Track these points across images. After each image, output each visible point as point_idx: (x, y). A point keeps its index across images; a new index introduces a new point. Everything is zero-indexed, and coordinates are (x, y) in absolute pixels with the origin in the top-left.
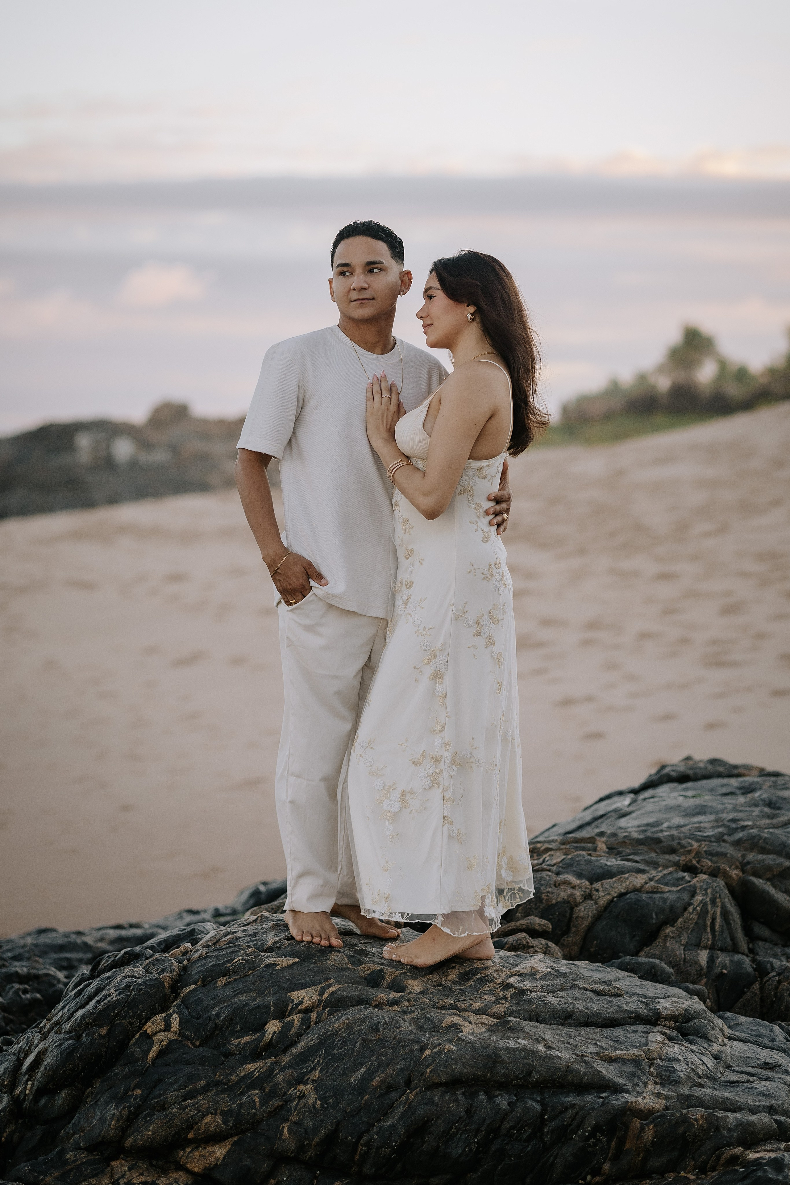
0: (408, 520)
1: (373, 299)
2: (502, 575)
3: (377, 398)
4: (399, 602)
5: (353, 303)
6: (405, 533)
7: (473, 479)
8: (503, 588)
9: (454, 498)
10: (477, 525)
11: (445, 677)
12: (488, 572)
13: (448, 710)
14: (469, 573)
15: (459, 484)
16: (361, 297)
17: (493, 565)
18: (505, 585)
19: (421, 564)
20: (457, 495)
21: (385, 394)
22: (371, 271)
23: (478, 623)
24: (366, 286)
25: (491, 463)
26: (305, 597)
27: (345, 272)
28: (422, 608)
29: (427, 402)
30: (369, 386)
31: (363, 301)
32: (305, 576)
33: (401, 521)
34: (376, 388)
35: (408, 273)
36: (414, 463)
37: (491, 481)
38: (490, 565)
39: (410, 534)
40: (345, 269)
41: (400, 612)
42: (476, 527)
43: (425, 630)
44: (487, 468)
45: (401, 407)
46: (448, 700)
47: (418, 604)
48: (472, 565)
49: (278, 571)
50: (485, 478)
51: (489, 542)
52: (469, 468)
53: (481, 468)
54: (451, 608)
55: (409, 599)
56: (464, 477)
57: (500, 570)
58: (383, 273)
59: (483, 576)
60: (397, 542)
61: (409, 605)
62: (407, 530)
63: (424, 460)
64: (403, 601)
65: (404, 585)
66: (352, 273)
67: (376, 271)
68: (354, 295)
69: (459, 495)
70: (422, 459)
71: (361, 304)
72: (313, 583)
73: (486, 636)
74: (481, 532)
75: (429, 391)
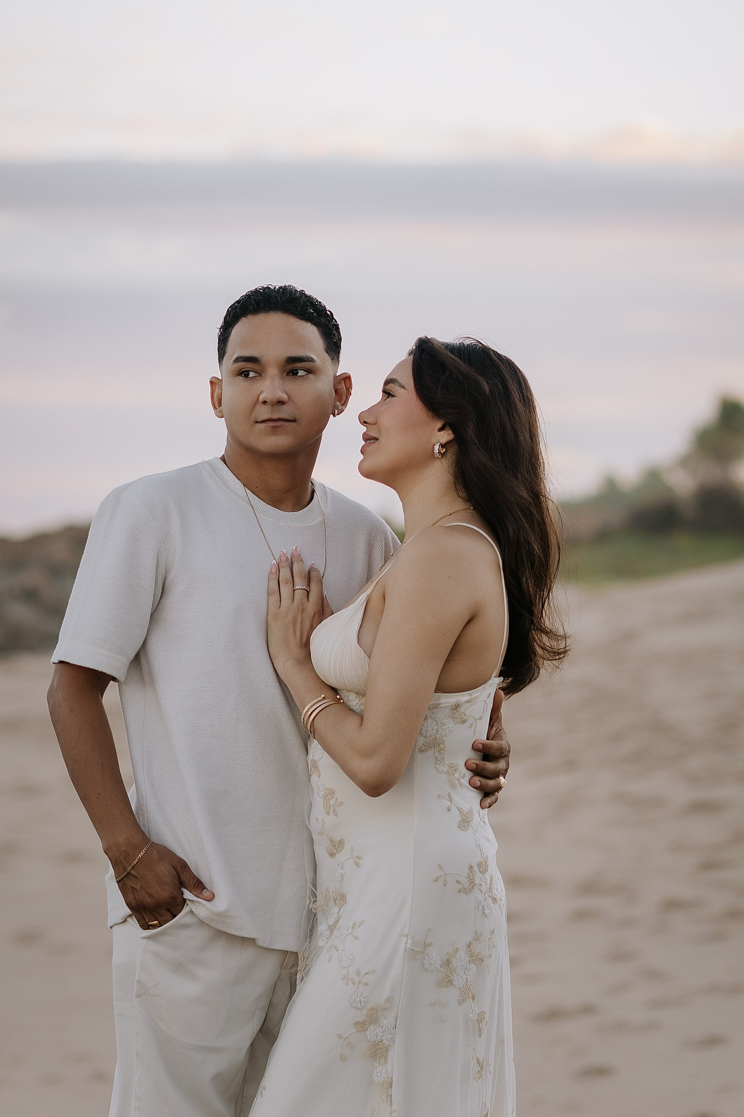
0: (333, 793)
1: (294, 421)
2: (491, 883)
3: (286, 590)
4: (322, 928)
5: (259, 426)
6: (328, 813)
7: (443, 724)
8: (492, 905)
9: (412, 757)
10: (451, 801)
11: (390, 1053)
12: (466, 880)
13: (395, 1107)
14: (436, 881)
15: (421, 733)
16: (275, 416)
17: (476, 868)
18: (495, 900)
19: (358, 865)
20: (417, 751)
21: (300, 585)
22: (293, 373)
23: (448, 963)
24: (285, 397)
25: (474, 696)
26: (175, 916)
27: (248, 371)
28: (356, 938)
29: (363, 598)
30: (274, 570)
31: (278, 424)
32: (177, 883)
33: (322, 793)
34: (285, 573)
35: (347, 379)
36: (345, 699)
37: (473, 727)
38: (471, 868)
39: (336, 815)
40: (248, 365)
41: (321, 943)
42: (448, 804)
43: (358, 975)
44: (468, 705)
45: (325, 606)
46: (394, 1091)
47: (350, 931)
48: (440, 867)
49: (132, 872)
50: (464, 722)
51: (470, 828)
52: (437, 706)
53: (457, 707)
54: (405, 939)
55: (337, 922)
56: (430, 721)
57: (487, 876)
58: (311, 376)
59: (459, 886)
60: (314, 826)
61: (336, 932)
62: (332, 809)
63: (361, 694)
64: (329, 926)
65: (332, 901)
66: (260, 374)
67: (301, 373)
68: (264, 412)
69: (421, 751)
70: (357, 693)
71: (274, 427)
72: (187, 895)
73: (461, 986)
74: (457, 813)
75: (369, 578)
